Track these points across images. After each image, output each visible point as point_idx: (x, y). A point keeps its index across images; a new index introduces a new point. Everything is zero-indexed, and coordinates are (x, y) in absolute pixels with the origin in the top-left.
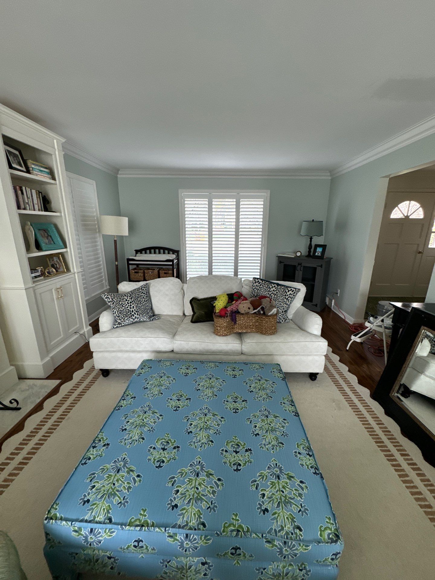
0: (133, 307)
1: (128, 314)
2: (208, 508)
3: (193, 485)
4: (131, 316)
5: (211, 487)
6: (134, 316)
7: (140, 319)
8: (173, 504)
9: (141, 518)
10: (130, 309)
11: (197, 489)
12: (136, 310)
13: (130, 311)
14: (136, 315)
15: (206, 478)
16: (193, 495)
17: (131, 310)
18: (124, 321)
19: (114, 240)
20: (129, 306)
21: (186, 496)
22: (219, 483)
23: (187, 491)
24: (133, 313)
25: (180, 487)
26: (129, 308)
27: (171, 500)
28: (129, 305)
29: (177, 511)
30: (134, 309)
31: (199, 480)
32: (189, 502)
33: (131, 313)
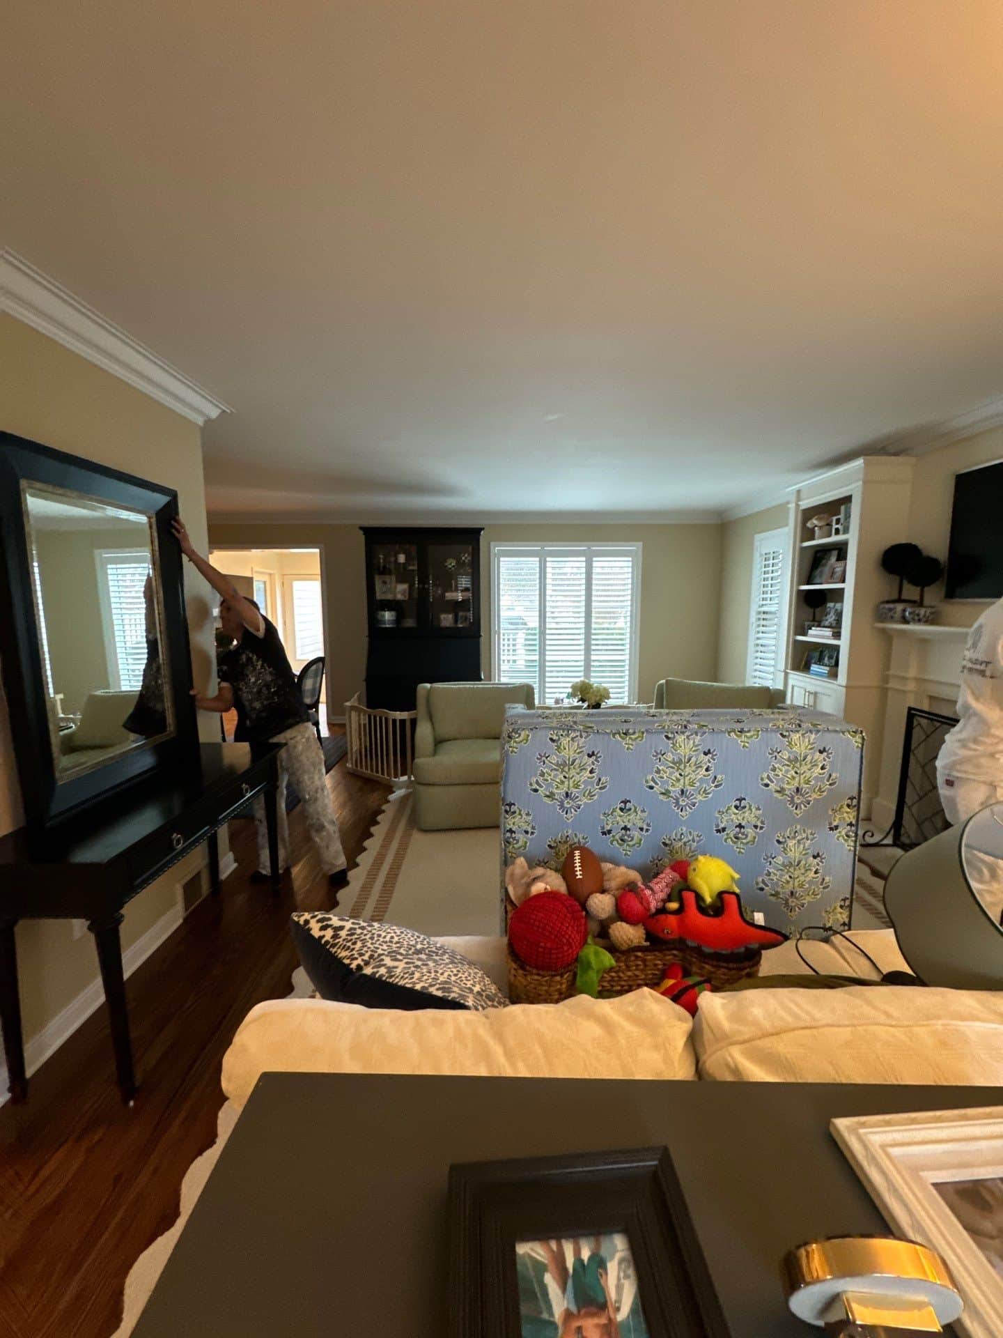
3: (687, 778)
5: (662, 778)
16: (685, 767)
22: (652, 784)
23: (694, 771)
31: (680, 786)
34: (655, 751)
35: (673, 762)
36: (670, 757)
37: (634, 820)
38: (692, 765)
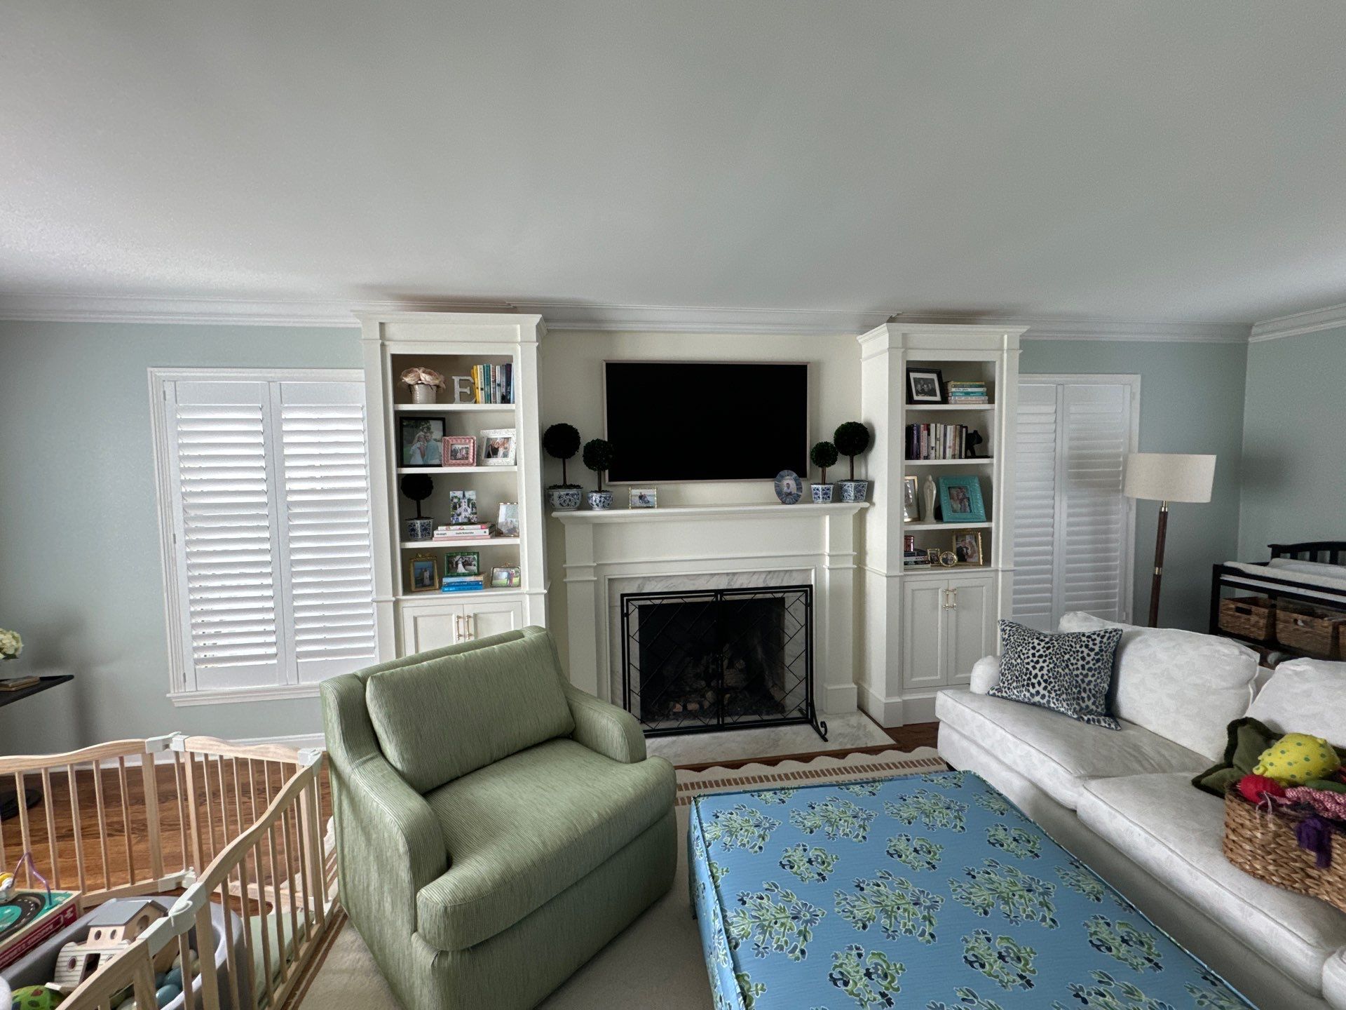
0: (1042, 669)
1: (1024, 677)
2: (756, 944)
3: (778, 916)
4: (1028, 685)
5: (786, 942)
6: (1034, 687)
7: (1049, 702)
8: (745, 899)
9: (720, 871)
10: (1031, 669)
11: (776, 923)
12: (1046, 677)
13: (1031, 674)
14: (1040, 689)
15: (796, 930)
16: (765, 920)
17: (1034, 672)
18: (1009, 689)
19: (1161, 512)
20: (1032, 661)
21: (759, 910)
22: (798, 952)
23: (768, 910)
24: (1033, 681)
25: (769, 900)
26: (1029, 667)
27: (748, 894)
28: (1035, 659)
29: (740, 907)
30: (1042, 672)
31: (789, 922)
32: (755, 917)
33: (1029, 679)
34: (757, 955)
35: (764, 933)
36: (759, 938)
37: (851, 966)
38: (761, 913)
